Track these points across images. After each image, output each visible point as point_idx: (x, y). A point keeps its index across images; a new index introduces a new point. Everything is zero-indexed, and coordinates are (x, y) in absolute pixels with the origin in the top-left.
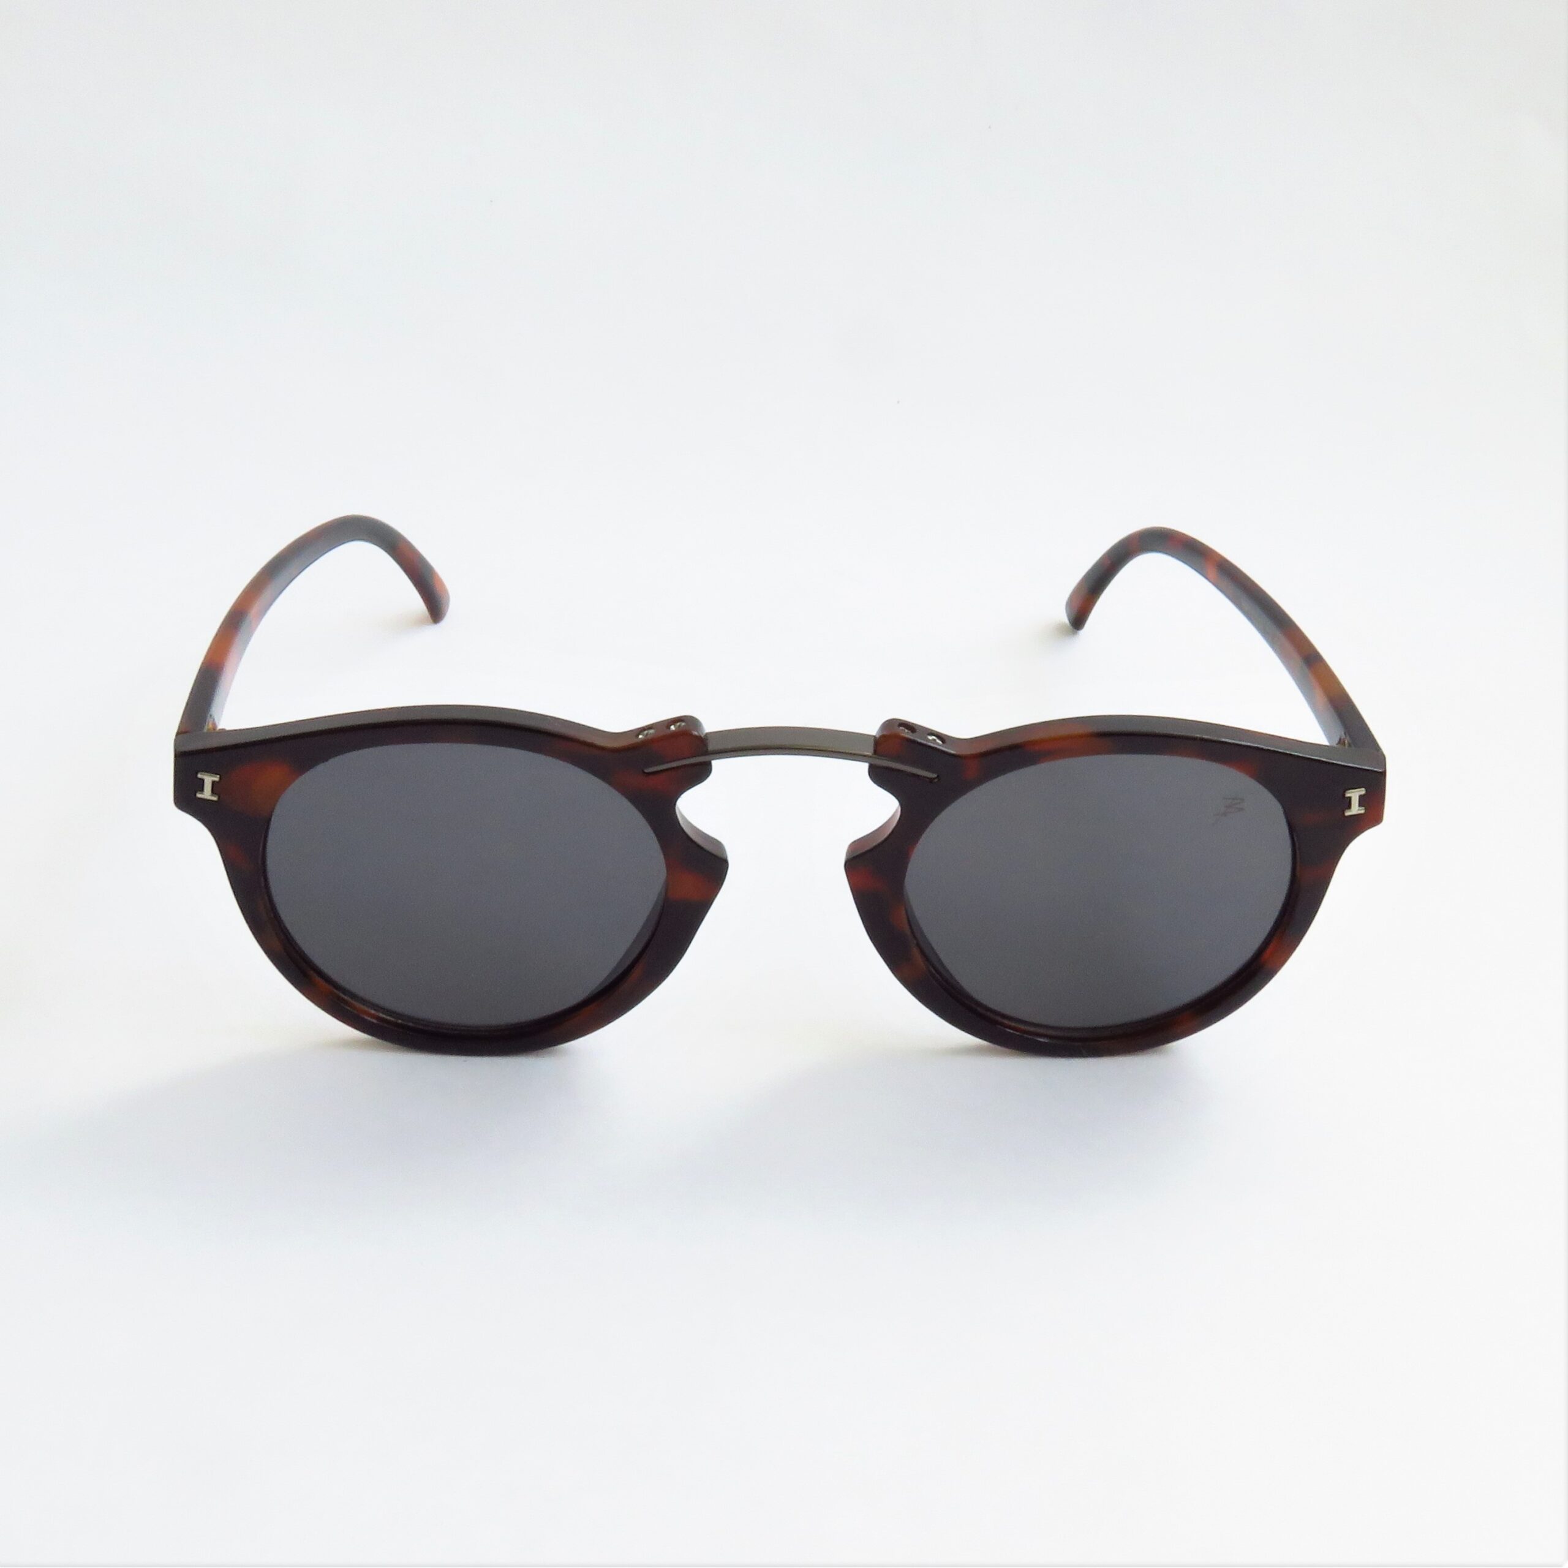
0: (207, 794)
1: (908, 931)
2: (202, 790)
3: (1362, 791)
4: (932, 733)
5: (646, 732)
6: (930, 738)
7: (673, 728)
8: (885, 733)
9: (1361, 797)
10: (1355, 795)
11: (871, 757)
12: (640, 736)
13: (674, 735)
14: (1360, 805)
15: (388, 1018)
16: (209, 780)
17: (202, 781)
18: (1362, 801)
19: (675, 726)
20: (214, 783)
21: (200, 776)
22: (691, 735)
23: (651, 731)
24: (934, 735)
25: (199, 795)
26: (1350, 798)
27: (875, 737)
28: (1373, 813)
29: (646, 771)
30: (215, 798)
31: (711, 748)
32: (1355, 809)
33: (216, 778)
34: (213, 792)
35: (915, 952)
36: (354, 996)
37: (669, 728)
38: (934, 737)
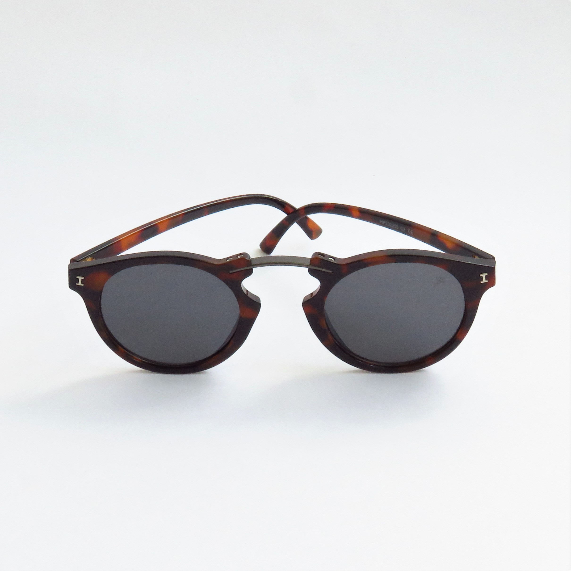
0: (80, 284)
1: (326, 328)
2: (78, 282)
3: (487, 274)
4: (331, 257)
5: (230, 259)
6: (330, 258)
7: (239, 257)
8: (313, 257)
9: (486, 276)
10: (484, 276)
11: (308, 265)
12: (228, 260)
13: (240, 259)
14: (486, 279)
15: (146, 361)
16: (80, 279)
17: (78, 279)
18: (487, 278)
19: (240, 256)
20: (82, 280)
21: (77, 277)
22: (245, 259)
23: (232, 258)
24: (332, 258)
25: (77, 284)
26: (482, 277)
27: (310, 259)
28: (491, 282)
29: (230, 272)
30: (82, 285)
31: (253, 263)
32: (484, 281)
33: (83, 278)
34: (82, 283)
35: (330, 336)
36: (133, 354)
37: (238, 257)
38: (331, 258)
